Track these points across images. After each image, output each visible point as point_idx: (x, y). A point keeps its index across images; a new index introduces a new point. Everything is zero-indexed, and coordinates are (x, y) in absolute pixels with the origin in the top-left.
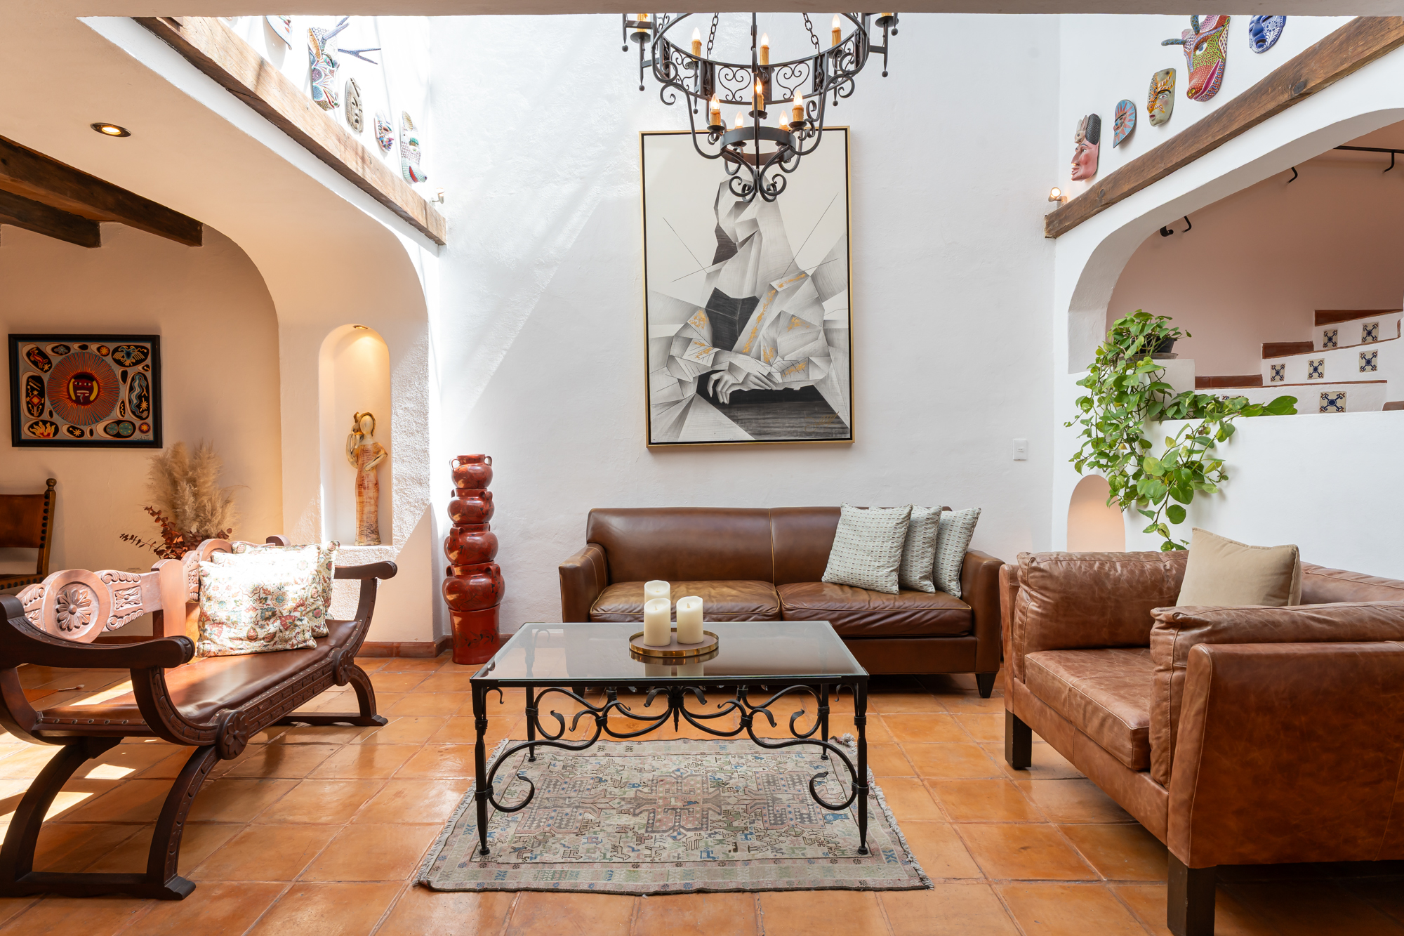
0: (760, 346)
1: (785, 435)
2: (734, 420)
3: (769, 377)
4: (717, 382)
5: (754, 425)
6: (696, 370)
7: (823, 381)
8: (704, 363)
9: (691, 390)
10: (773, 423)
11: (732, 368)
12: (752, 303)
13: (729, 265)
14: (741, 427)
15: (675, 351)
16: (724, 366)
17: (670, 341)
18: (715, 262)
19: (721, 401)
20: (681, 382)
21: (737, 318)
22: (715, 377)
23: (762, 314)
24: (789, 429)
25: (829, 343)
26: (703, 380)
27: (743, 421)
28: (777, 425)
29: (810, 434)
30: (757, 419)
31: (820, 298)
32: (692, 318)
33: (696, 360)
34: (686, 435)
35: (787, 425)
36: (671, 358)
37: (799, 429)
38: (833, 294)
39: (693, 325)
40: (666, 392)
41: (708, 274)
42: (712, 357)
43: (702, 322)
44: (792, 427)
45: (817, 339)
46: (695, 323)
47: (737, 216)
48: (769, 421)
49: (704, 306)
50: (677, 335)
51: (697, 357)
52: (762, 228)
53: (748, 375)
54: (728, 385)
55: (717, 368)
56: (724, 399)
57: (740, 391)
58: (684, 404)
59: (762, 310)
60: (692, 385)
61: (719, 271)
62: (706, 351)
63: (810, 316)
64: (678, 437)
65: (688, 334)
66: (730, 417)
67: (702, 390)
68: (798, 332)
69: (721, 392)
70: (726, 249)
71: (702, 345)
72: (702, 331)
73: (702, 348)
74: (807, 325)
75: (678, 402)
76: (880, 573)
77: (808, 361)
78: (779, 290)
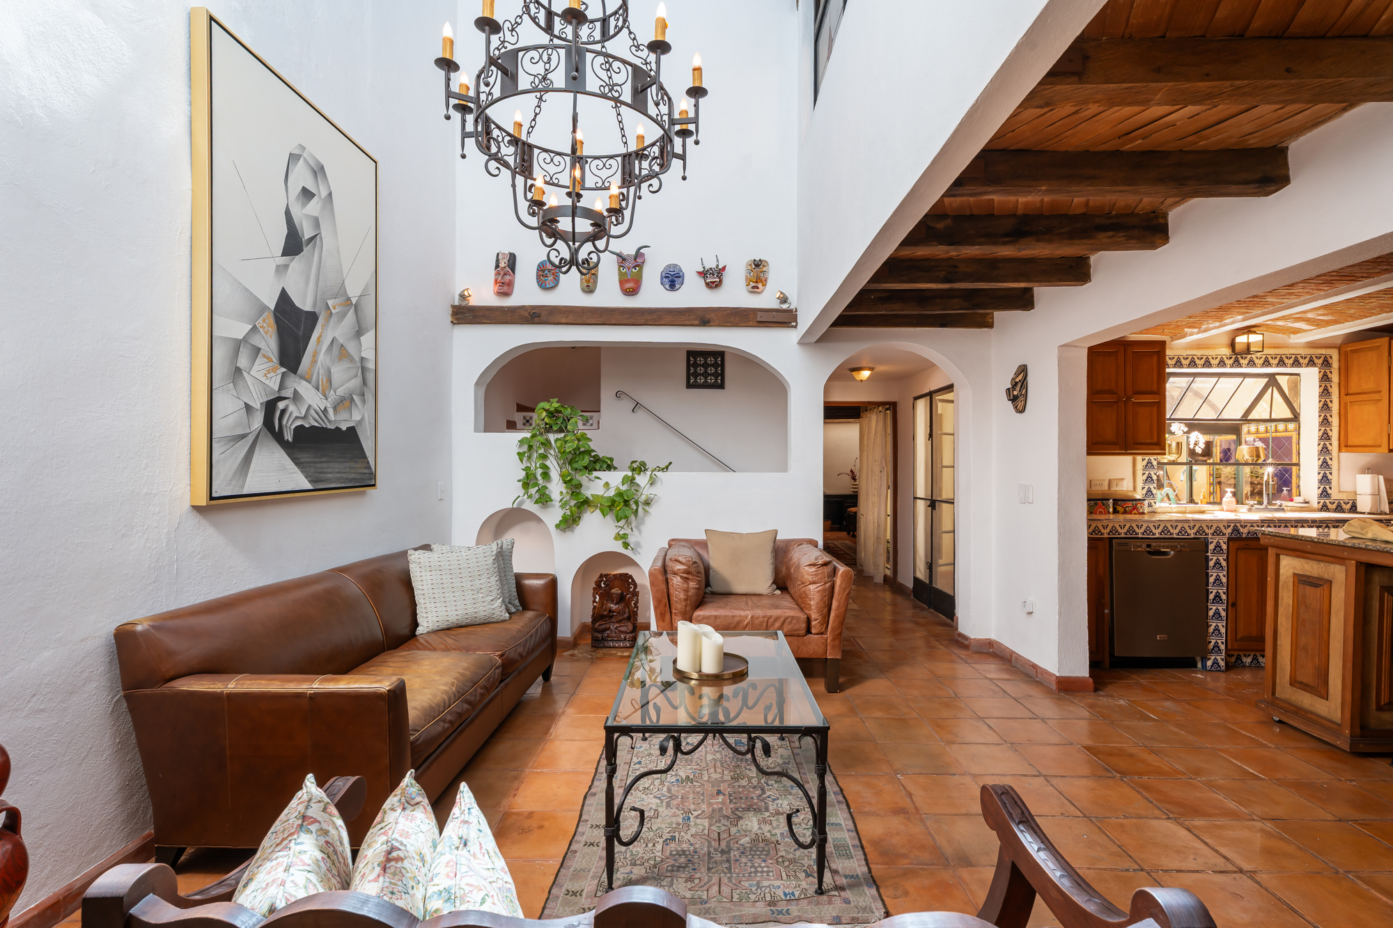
0: (319, 373)
1: (335, 482)
2: (296, 464)
3: (325, 411)
4: (283, 412)
5: (312, 470)
6: (263, 393)
7: (360, 422)
8: (271, 385)
9: (258, 421)
10: (327, 468)
11: (296, 397)
12: (312, 318)
13: (296, 263)
14: (302, 472)
15: (243, 362)
16: (288, 393)
17: (237, 345)
18: (284, 254)
19: (286, 438)
20: (248, 408)
21: (301, 334)
22: (281, 405)
23: (321, 336)
24: (338, 475)
25: (365, 382)
26: (270, 406)
27: (304, 465)
28: (329, 470)
29: (351, 480)
30: (315, 463)
31: (359, 333)
32: (260, 320)
33: (263, 380)
34: (253, 484)
35: (336, 470)
36: (238, 371)
37: (344, 475)
38: (367, 331)
39: (261, 330)
40: (231, 420)
41: (278, 266)
42: (279, 377)
43: (270, 329)
44: (340, 473)
45: (357, 376)
46: (264, 328)
47: (304, 205)
48: (324, 465)
49: (272, 307)
50: (245, 339)
51: (265, 375)
52: (324, 233)
53: (310, 406)
54: (294, 417)
55: (284, 394)
56: (289, 436)
57: (302, 426)
58: (251, 438)
59: (320, 331)
60: (258, 413)
61: (286, 266)
62: (274, 370)
63: (351, 347)
64: (243, 487)
65: (256, 341)
66: (293, 459)
67: (268, 423)
68: (346, 364)
69: (286, 426)
70: (294, 245)
71: (271, 360)
72: (269, 342)
73: (270, 364)
74: (352, 360)
75: (243, 436)
76: (496, 605)
77: (352, 400)
78: (333, 311)
